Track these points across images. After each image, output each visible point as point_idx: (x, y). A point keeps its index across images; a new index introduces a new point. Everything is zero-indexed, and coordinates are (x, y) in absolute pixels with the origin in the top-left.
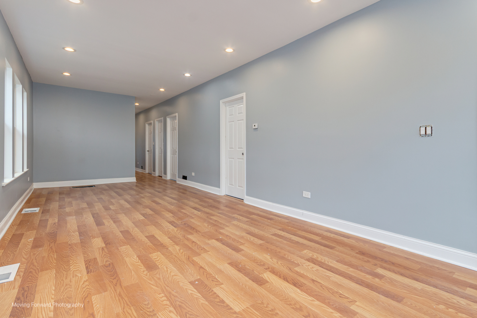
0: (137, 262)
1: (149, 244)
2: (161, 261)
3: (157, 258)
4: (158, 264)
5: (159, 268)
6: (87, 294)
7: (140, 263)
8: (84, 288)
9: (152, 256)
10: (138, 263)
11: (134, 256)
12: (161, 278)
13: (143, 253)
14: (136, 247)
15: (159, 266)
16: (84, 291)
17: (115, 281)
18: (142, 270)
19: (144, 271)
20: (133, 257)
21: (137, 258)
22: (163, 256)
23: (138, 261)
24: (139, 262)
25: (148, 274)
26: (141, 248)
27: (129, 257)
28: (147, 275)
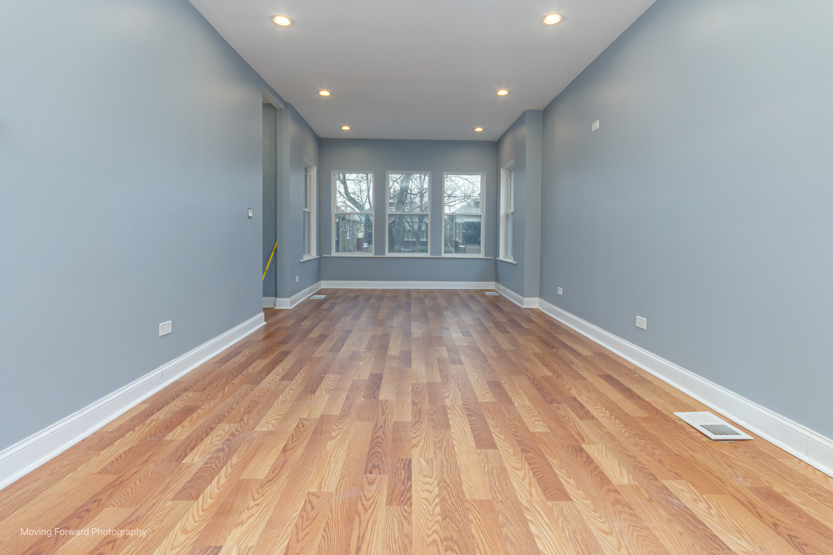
0: (513, 395)
1: (492, 423)
2: (481, 389)
3: (485, 393)
4: (487, 386)
5: (487, 382)
6: (416, 426)
7: (510, 393)
8: (419, 436)
9: (491, 398)
10: (512, 393)
11: (518, 405)
12: (487, 373)
13: (504, 407)
14: (517, 423)
15: (485, 383)
16: (418, 430)
17: (380, 433)
18: (507, 385)
19: (505, 383)
20: (520, 405)
21: (513, 401)
22: (477, 394)
23: (512, 397)
24: (511, 395)
25: (500, 380)
26: (507, 419)
27: (526, 407)
28: (502, 379)
